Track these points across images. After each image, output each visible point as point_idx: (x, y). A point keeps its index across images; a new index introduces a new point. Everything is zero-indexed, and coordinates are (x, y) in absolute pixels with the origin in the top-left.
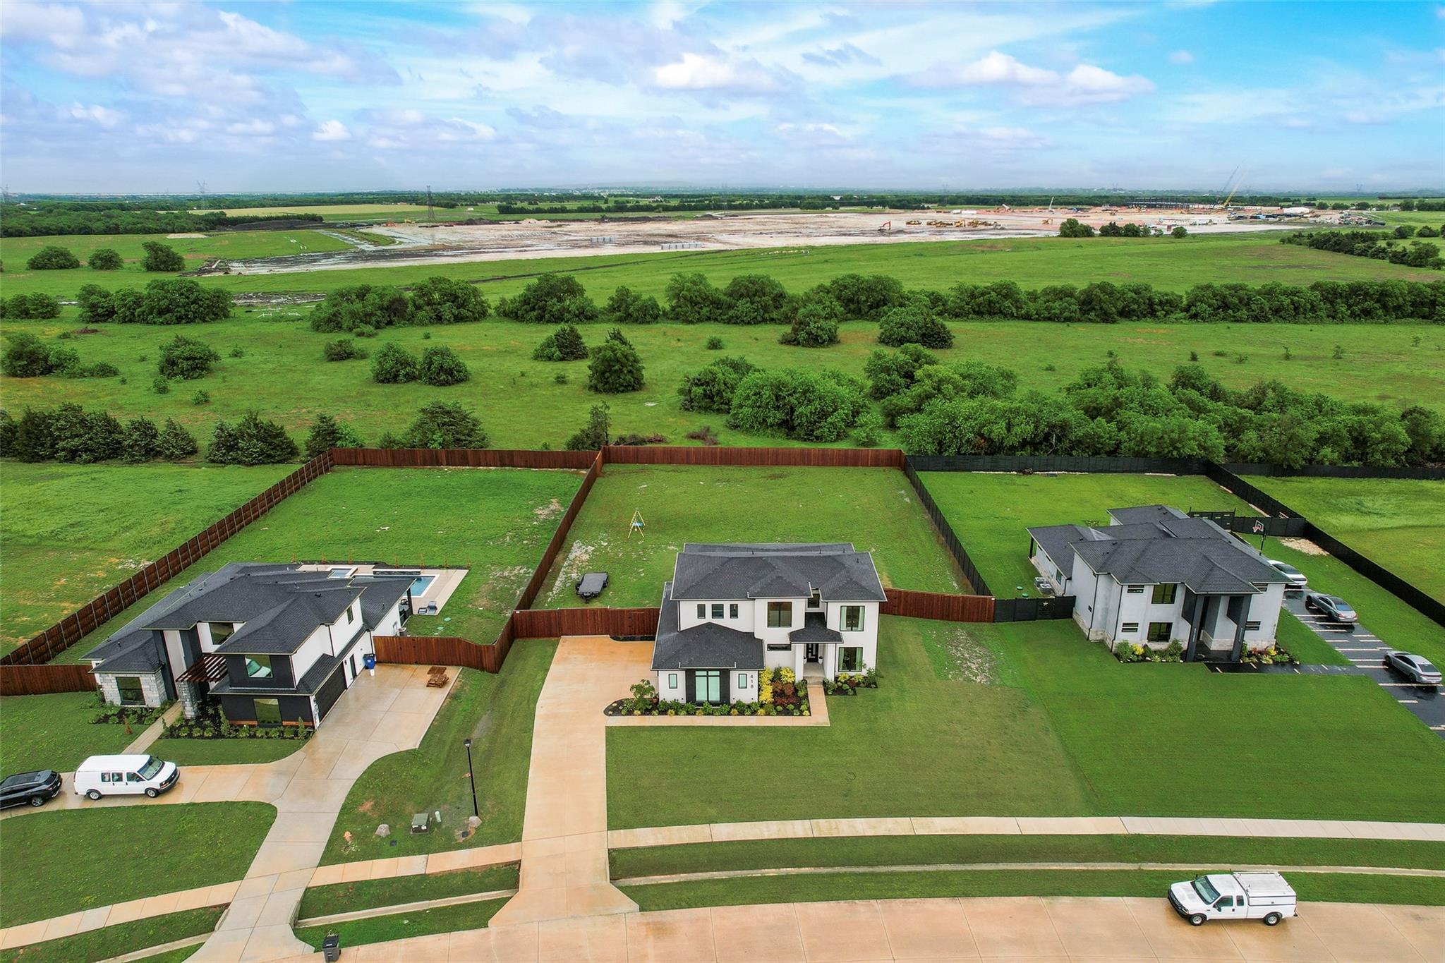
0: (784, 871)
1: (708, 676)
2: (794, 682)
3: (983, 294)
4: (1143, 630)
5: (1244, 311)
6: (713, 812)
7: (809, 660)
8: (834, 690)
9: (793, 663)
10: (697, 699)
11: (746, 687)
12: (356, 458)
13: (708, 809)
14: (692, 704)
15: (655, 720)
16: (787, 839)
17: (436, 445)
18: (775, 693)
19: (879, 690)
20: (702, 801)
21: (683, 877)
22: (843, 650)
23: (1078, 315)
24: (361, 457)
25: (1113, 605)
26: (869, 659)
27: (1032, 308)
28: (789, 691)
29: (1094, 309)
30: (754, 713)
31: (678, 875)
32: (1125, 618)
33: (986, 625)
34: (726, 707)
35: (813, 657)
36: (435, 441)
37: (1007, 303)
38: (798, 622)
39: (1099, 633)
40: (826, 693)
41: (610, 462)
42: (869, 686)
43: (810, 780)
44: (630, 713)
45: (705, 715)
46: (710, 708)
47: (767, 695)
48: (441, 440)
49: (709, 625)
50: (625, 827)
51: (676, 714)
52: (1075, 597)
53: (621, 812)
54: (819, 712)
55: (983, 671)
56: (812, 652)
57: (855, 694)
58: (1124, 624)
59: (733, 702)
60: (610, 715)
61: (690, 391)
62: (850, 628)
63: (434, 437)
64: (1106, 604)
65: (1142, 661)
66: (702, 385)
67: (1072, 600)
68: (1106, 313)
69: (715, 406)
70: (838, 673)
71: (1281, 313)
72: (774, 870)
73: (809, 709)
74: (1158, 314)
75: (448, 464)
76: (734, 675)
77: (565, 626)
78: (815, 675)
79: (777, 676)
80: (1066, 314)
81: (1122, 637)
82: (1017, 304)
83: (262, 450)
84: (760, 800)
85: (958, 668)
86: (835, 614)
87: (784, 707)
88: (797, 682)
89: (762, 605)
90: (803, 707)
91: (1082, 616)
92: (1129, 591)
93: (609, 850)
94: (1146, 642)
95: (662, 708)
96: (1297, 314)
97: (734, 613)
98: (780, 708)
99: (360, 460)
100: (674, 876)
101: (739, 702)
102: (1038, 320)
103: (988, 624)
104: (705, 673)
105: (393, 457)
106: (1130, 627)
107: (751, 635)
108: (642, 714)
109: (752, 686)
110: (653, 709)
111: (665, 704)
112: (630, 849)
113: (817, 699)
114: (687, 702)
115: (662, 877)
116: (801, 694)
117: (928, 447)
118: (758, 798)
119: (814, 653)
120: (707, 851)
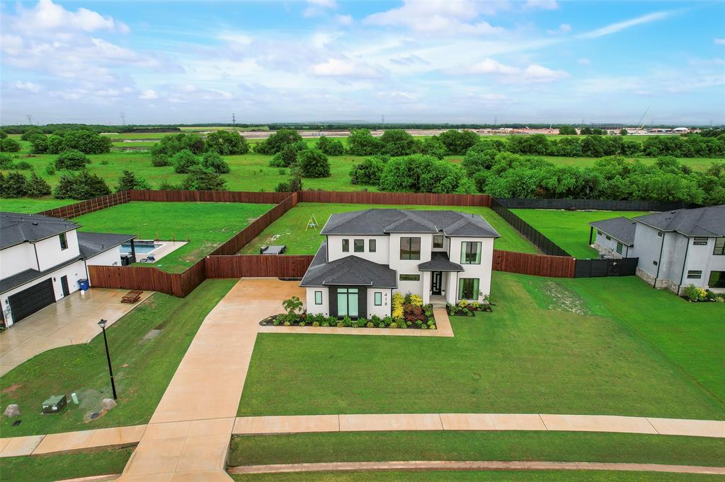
0: (413, 464)
1: (348, 293)
2: (421, 306)
3: (526, 142)
4: (705, 277)
5: (678, 151)
6: (343, 404)
7: (434, 293)
8: (456, 313)
9: (422, 291)
10: (339, 314)
11: (381, 304)
12: (144, 196)
13: (339, 401)
14: (334, 317)
15: (302, 329)
16: (416, 431)
17: (194, 188)
18: (405, 313)
19: (493, 314)
20: (334, 394)
21: (306, 467)
22: (462, 281)
23: (581, 153)
24: (148, 196)
25: (678, 257)
26: (485, 288)
27: (554, 149)
28: (417, 312)
29: (590, 149)
30: (387, 326)
31: (300, 465)
32: (690, 266)
33: (569, 280)
34: (362, 321)
35: (437, 290)
36: (193, 186)
37: (540, 146)
38: (426, 256)
39: (664, 282)
40: (449, 314)
41: (302, 201)
42: (485, 310)
43: (438, 379)
44: (281, 324)
45: (345, 326)
46: (350, 321)
47: (399, 312)
48: (197, 186)
49: (352, 257)
50: (254, 414)
51: (320, 325)
52: (638, 258)
53: (254, 401)
54: (444, 327)
55: (576, 306)
56: (436, 287)
57: (474, 315)
58: (690, 272)
59: (369, 317)
60: (265, 325)
61: (356, 173)
62: (469, 262)
63: (193, 184)
64: (670, 258)
65: (707, 301)
66: (364, 169)
67: (636, 261)
68: (597, 152)
69: (371, 181)
70: (458, 301)
71: (701, 153)
72: (402, 462)
73: (435, 324)
74: (628, 153)
75: (200, 201)
76: (371, 293)
77: (244, 269)
78: (438, 303)
79: (408, 300)
80: (575, 152)
81: (687, 282)
82: (546, 146)
83: (87, 190)
84: (390, 395)
85: (556, 303)
86: (456, 250)
87: (413, 323)
88: (424, 305)
89: (395, 240)
90: (430, 322)
91: (647, 271)
92: (695, 243)
93: (232, 435)
94: (707, 287)
95: (308, 320)
96: (710, 153)
97: (372, 249)
98: (409, 323)
99: (147, 197)
100: (296, 465)
101: (374, 317)
102: (557, 156)
103: (570, 279)
104: (345, 290)
105: (167, 195)
106: (695, 274)
107: (386, 267)
108: (291, 325)
109: (386, 304)
110: (301, 321)
111: (311, 316)
112: (254, 436)
113: (441, 318)
114: (330, 315)
115: (284, 465)
116: (428, 314)
117: (506, 195)
118: (388, 393)
119: (438, 288)
120: (333, 440)
